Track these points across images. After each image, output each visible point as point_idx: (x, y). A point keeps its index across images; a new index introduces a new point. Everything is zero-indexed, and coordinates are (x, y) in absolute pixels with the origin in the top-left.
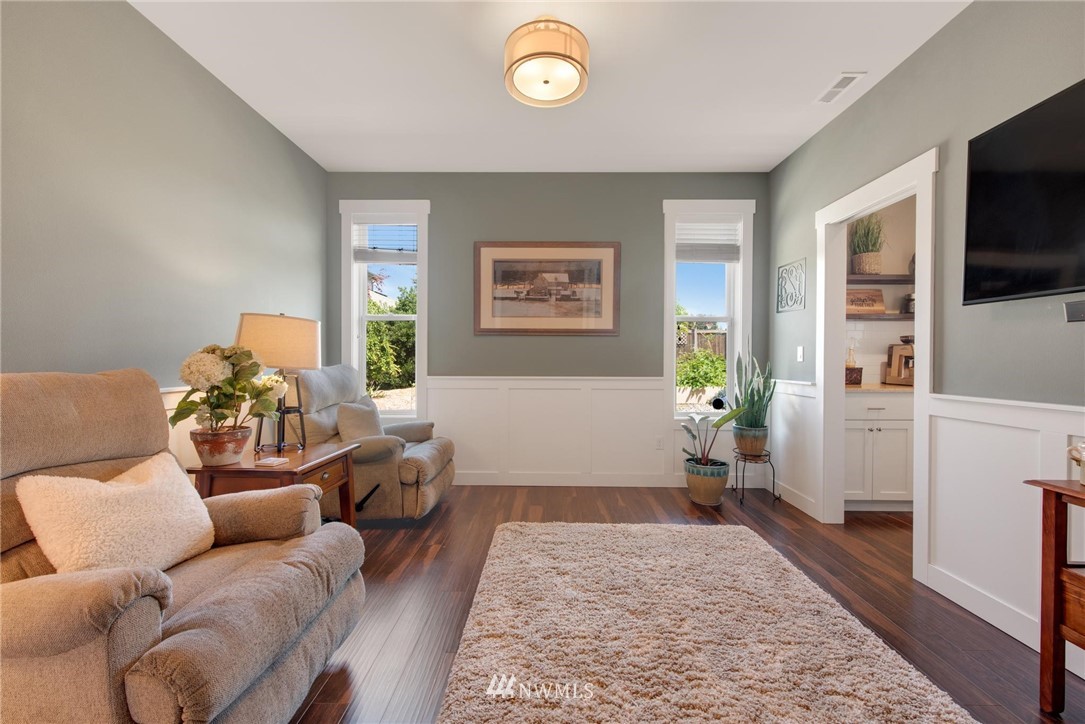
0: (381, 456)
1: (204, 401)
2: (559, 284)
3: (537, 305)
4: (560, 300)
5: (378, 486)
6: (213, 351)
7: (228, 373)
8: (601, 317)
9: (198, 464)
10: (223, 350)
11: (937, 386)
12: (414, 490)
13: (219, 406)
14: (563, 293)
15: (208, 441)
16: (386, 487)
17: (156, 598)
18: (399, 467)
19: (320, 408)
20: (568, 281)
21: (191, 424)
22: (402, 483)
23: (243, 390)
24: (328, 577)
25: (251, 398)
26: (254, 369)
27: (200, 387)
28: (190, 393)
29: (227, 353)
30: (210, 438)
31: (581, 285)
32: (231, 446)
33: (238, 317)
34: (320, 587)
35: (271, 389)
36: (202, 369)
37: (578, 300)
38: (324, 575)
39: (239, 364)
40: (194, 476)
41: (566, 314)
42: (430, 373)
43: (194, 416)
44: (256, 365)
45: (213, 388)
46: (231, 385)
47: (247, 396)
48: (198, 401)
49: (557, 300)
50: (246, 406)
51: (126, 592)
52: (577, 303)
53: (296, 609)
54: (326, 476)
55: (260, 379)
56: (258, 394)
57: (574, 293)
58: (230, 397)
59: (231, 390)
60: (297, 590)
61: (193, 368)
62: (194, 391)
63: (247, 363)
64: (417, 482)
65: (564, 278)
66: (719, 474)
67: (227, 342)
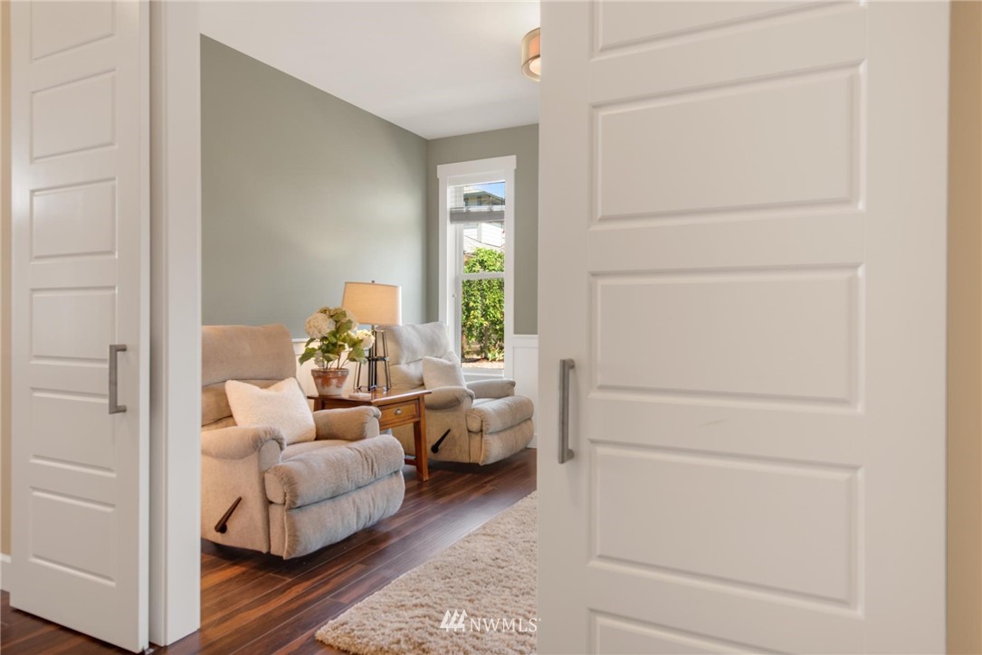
0: (452, 404)
1: (320, 348)
5: (449, 431)
6: (324, 311)
7: (333, 328)
9: (315, 393)
10: (330, 311)
12: (478, 438)
13: (328, 352)
15: (322, 377)
16: (455, 432)
17: (279, 443)
18: (466, 416)
19: (409, 360)
21: (311, 364)
22: (469, 431)
23: (344, 341)
24: (372, 463)
25: (350, 347)
26: (349, 325)
27: (315, 337)
28: (308, 343)
29: (332, 313)
30: (322, 374)
32: (334, 381)
33: (343, 286)
34: (366, 467)
35: (362, 341)
36: (316, 324)
38: (370, 461)
39: (340, 322)
40: (313, 401)
42: (516, 332)
43: (313, 359)
44: (350, 322)
45: (324, 339)
46: (335, 337)
47: (346, 346)
48: (317, 348)
50: (344, 355)
51: (266, 434)
53: (347, 471)
54: (399, 412)
55: (355, 332)
56: (355, 344)
58: (335, 345)
59: (334, 340)
60: (350, 462)
61: (312, 324)
62: (312, 340)
63: (344, 320)
64: (481, 431)
67: (334, 304)
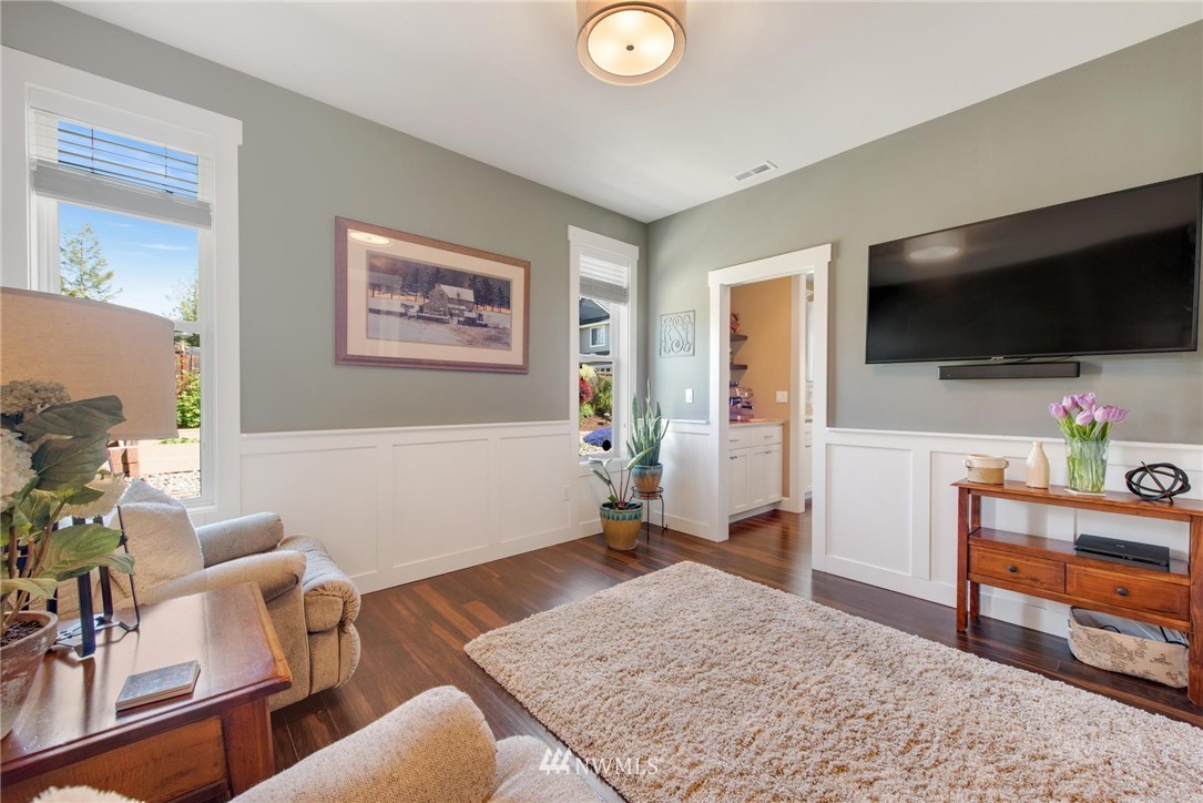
2: (461, 302)
3: (434, 327)
4: (464, 323)
8: (510, 350)
11: (831, 421)
14: (467, 314)
20: (473, 300)
31: (489, 308)
37: (485, 326)
41: (471, 343)
42: (247, 426)
49: (459, 322)
52: (485, 329)
57: (480, 315)
65: (468, 295)
66: (636, 517)
